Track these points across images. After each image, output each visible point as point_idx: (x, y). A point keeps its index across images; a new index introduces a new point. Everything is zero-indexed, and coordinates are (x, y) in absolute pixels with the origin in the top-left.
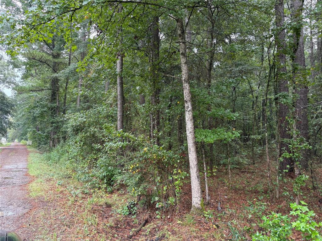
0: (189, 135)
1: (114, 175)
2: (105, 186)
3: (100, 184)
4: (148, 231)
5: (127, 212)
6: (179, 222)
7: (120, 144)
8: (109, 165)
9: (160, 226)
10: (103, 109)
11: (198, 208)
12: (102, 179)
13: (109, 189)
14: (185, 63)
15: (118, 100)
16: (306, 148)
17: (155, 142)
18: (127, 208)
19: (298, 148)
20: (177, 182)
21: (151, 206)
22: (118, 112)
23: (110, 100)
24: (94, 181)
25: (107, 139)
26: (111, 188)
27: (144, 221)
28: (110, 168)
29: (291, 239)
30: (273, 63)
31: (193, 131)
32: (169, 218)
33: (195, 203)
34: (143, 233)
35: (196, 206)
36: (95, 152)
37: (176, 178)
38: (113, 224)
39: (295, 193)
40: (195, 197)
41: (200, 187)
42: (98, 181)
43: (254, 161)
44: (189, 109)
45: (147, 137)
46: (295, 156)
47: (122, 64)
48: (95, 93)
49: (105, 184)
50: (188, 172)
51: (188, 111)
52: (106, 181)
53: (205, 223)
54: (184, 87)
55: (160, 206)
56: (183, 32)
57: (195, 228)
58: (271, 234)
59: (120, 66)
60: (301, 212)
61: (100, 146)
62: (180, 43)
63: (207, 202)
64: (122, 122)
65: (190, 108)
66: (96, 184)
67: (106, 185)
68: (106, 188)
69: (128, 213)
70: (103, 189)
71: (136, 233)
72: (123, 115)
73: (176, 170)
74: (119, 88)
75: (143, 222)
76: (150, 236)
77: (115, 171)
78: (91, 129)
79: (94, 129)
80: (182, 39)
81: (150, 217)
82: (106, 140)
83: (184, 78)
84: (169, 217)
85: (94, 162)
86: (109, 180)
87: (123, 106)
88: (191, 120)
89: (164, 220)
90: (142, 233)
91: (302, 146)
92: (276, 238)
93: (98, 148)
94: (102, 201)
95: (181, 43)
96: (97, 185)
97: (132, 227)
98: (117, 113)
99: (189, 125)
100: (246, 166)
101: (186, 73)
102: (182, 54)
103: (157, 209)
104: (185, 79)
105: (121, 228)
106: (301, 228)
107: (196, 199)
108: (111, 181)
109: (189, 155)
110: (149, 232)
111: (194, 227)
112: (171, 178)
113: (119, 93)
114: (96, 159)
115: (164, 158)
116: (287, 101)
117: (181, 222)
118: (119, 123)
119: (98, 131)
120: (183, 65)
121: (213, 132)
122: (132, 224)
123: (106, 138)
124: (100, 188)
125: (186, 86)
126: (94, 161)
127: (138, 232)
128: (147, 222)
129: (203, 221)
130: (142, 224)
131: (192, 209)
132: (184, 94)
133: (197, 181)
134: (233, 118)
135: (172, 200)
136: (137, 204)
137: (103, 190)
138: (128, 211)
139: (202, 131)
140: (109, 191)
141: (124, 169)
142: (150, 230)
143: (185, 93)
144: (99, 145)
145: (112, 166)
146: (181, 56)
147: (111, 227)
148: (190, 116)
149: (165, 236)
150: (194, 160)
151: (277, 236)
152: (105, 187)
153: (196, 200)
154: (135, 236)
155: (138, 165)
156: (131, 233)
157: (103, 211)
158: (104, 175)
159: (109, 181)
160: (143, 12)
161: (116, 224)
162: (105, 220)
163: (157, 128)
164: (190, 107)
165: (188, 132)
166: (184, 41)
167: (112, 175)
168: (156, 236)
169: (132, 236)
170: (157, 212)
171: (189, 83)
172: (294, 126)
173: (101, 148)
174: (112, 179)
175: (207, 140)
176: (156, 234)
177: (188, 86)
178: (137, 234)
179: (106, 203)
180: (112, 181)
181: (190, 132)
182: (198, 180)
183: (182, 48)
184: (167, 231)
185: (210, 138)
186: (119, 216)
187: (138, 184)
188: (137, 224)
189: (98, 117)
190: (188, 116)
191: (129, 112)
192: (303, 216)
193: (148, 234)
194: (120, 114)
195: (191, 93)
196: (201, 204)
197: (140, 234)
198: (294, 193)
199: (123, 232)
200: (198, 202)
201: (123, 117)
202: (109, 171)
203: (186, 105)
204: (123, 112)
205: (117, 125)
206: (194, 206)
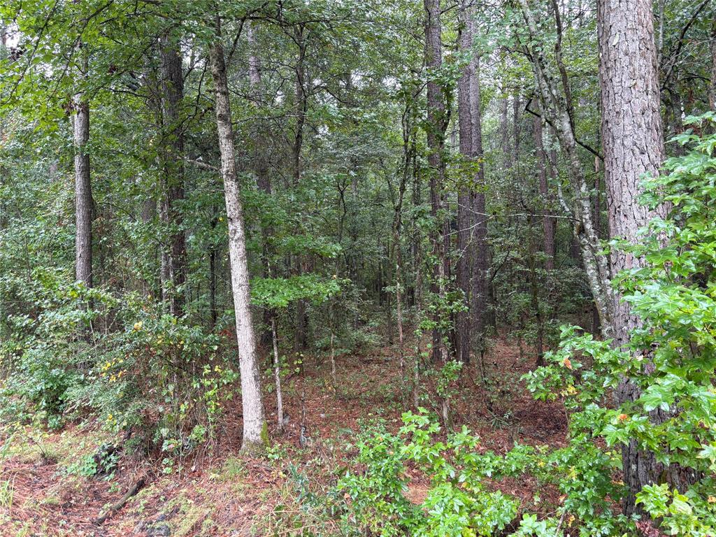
0: (237, 291)
1: (66, 388)
2: (42, 414)
3: (28, 413)
4: (142, 505)
5: (93, 468)
6: (213, 476)
7: (76, 315)
8: (54, 365)
9: (172, 491)
10: (36, 229)
11: (256, 443)
12: (36, 401)
13: (53, 422)
14: (228, 137)
15: (77, 208)
16: (458, 310)
17: (169, 307)
18: (93, 461)
19: (445, 310)
20: (210, 393)
21: (152, 450)
22: (78, 239)
23: (57, 208)
24: (13, 406)
25: (47, 303)
26: (59, 418)
27: (136, 485)
28: (55, 372)
29: (405, 477)
30: (412, 146)
31: (247, 281)
32: (195, 471)
33: (248, 433)
34: (130, 511)
35: (251, 438)
36: (17, 335)
37: (209, 383)
38: (57, 500)
39: (440, 394)
40: (250, 420)
41: (259, 400)
42: (23, 404)
43: (391, 339)
44: (238, 235)
45: (147, 297)
46: (440, 326)
47: (88, 122)
48: (17, 189)
49: (43, 409)
50: (236, 369)
51: (236, 241)
52: (44, 404)
53: (266, 470)
54: (226, 189)
55: (172, 446)
56: (222, 71)
57: (245, 484)
58: (372, 473)
59: (82, 127)
60: (416, 426)
61: (27, 322)
62: (217, 92)
63: (279, 430)
64: (89, 261)
65: (240, 233)
66: (19, 412)
67: (44, 412)
68: (45, 421)
69: (95, 471)
70: (37, 423)
71: (114, 511)
72: (90, 246)
73: (208, 366)
74: (79, 181)
75: (131, 488)
76: (147, 513)
77: (68, 379)
78: (6, 280)
79: (15, 278)
80: (221, 85)
81: (151, 474)
82: (44, 306)
83: (225, 170)
84: (193, 468)
85: (16, 360)
86: (54, 401)
87: (90, 224)
88: (242, 259)
89: (182, 477)
90: (127, 510)
91: (451, 307)
92: (380, 479)
93: (24, 325)
94: (34, 452)
95: (218, 94)
96: (21, 414)
97: (106, 500)
98: (75, 241)
99: (238, 271)
100: (377, 349)
101: (229, 159)
102: (220, 116)
103: (166, 454)
104: (228, 171)
105: (77, 507)
106: (415, 454)
107: (252, 423)
108: (58, 402)
109: (238, 333)
110: (145, 505)
111: (243, 481)
112: (196, 385)
113: (78, 192)
114: (20, 353)
115: (182, 342)
116: (427, 223)
117: (218, 476)
118: (80, 264)
119: (24, 284)
120: (224, 141)
121: (290, 284)
122: (106, 494)
123: (46, 301)
124: (28, 421)
125: (231, 186)
126: (14, 358)
127: (119, 509)
128: (142, 485)
129: (262, 468)
130: (130, 492)
131: (244, 446)
132: (227, 203)
133: (253, 387)
134: (331, 254)
135: (199, 430)
136: (120, 449)
137: (38, 426)
138: (95, 466)
139: (267, 282)
140: (52, 426)
141: (90, 372)
142: (146, 501)
143: (229, 202)
144: (25, 317)
145: (61, 366)
146: (219, 122)
147: (53, 507)
148: (241, 250)
149: (179, 509)
150: (248, 343)
151: (381, 474)
152: (43, 417)
153: (252, 425)
154: (109, 518)
155: (121, 361)
156: (101, 515)
157: (34, 474)
158: (39, 389)
159: (52, 402)
160: (136, 10)
161: (65, 499)
162: (39, 492)
163: (175, 274)
164: (239, 230)
165: (235, 285)
166: (224, 90)
167: (62, 389)
168: (159, 514)
169: (102, 521)
170: (166, 461)
171: (237, 180)
172: (442, 270)
173: (32, 326)
174: (60, 399)
175: (274, 301)
176: (160, 509)
177: (235, 186)
178: (115, 513)
179: (43, 455)
180: (62, 402)
181: (240, 285)
182: (256, 385)
183: (220, 105)
184: (184, 498)
185: (281, 295)
186: (71, 479)
187: (122, 405)
188: (118, 493)
189: (26, 250)
190: (236, 251)
191: (105, 239)
192: (420, 432)
193: (140, 510)
194: (82, 243)
195: (242, 200)
196: (262, 434)
197: (123, 514)
198: (438, 394)
199: (82, 513)
200: (256, 429)
201: (90, 251)
202: (54, 379)
203: (231, 227)
204: (91, 237)
205: (75, 268)
206: (248, 440)
